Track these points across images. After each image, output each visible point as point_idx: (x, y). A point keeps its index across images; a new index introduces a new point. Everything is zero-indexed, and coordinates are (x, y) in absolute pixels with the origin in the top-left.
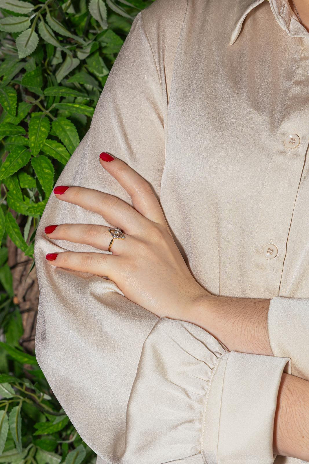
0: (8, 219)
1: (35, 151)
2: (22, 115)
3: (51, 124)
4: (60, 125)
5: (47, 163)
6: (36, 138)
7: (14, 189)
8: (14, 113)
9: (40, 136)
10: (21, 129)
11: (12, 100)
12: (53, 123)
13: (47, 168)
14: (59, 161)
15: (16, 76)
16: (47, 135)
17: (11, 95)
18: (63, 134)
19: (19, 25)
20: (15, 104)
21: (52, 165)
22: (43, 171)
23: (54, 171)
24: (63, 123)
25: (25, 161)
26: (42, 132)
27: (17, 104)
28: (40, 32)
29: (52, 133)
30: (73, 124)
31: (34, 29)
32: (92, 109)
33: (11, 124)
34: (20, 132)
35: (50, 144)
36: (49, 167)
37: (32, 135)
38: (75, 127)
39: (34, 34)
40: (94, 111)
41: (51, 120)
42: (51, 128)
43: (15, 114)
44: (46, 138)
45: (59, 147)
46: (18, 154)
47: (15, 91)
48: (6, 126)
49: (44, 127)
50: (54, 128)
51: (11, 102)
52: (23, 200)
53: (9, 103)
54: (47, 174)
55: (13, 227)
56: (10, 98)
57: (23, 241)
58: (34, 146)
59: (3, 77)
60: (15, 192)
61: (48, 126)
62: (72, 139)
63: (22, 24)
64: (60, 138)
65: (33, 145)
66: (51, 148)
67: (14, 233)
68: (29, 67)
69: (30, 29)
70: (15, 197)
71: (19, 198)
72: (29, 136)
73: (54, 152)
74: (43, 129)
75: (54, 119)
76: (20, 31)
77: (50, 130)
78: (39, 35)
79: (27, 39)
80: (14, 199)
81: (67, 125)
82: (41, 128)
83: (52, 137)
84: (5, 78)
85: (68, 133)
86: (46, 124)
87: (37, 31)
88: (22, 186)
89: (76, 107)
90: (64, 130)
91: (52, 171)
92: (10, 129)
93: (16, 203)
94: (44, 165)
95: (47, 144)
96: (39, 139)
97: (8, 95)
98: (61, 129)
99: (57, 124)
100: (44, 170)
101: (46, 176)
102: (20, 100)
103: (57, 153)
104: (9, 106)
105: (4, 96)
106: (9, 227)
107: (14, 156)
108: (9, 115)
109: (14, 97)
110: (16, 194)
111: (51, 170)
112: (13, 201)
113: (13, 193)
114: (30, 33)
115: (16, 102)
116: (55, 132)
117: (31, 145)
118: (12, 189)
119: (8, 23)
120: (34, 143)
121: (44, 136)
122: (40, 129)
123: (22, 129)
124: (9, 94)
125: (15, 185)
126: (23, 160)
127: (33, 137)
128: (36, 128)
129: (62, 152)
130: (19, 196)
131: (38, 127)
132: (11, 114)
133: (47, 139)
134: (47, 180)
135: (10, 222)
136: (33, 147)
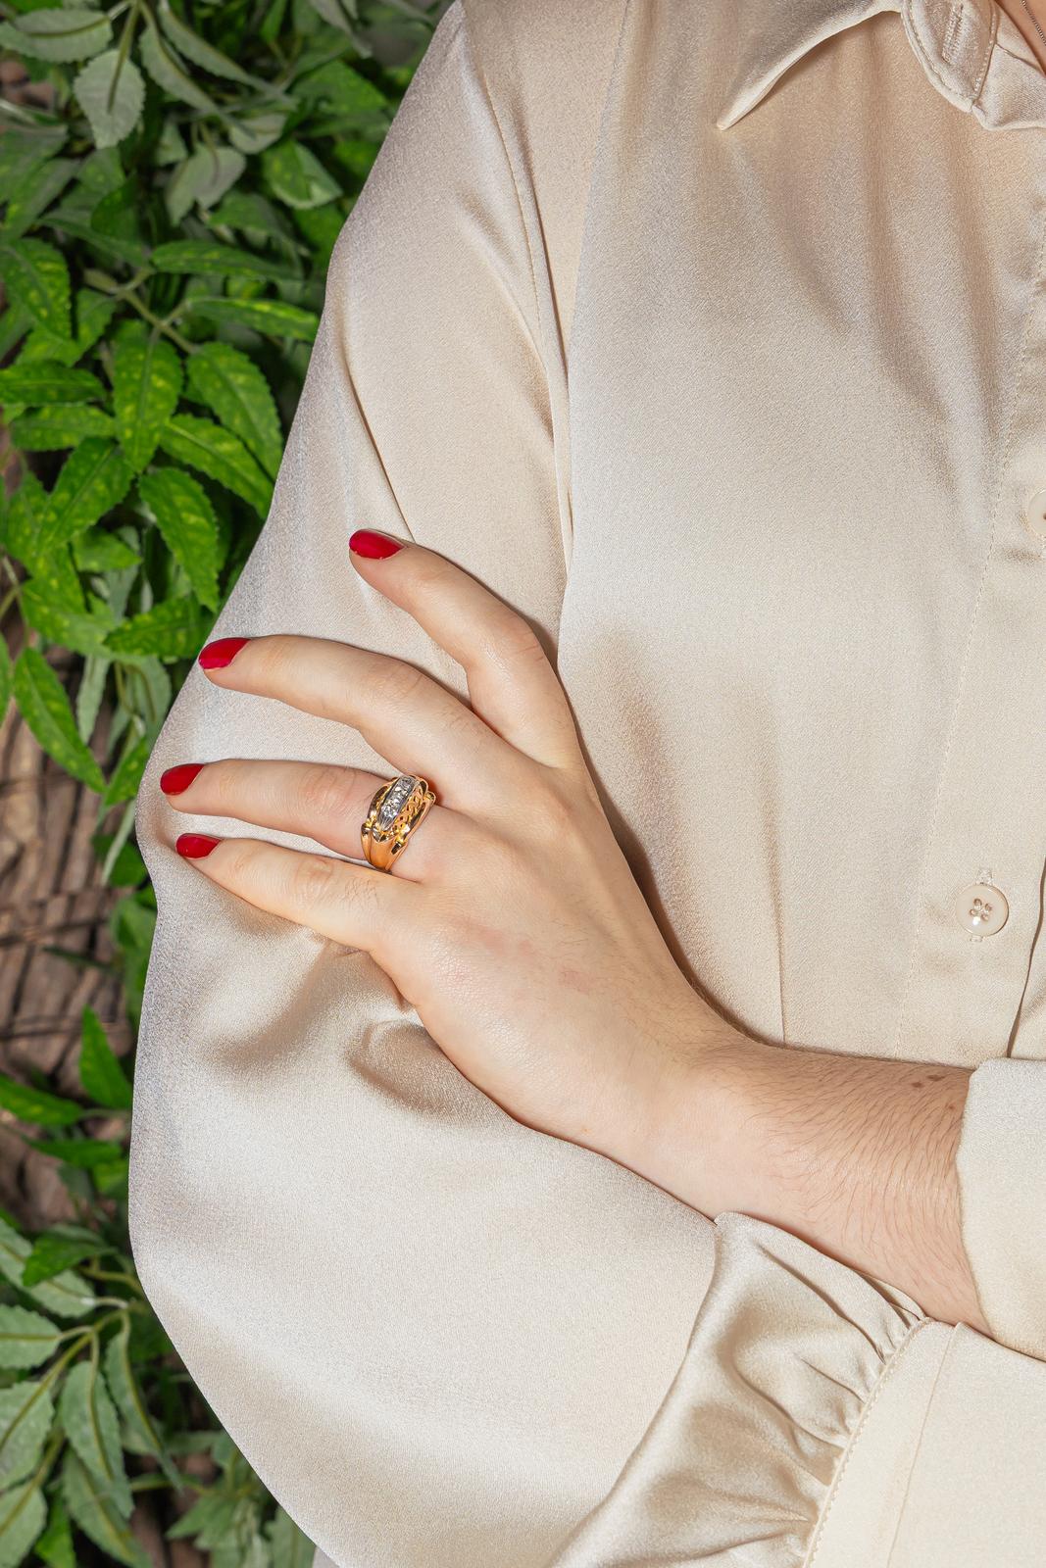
0: (25, 671)
1: (140, 454)
2: (88, 335)
3: (184, 367)
4: (213, 369)
5: (190, 493)
6: (138, 413)
7: (51, 575)
8: (64, 325)
9: (152, 406)
10: (87, 379)
11: (52, 285)
12: (191, 364)
13: (191, 511)
14: (226, 484)
15: (54, 204)
16: (175, 402)
17: (48, 266)
18: (225, 399)
19: (76, 39)
20: (64, 299)
21: (207, 501)
22: (181, 520)
23: (214, 519)
24: (222, 363)
25: (116, 487)
26: (157, 391)
27: (73, 300)
28: (146, 62)
29: (190, 395)
30: (254, 369)
31: (128, 52)
32: (311, 319)
33: (57, 365)
34: (89, 392)
35: (192, 431)
36: (197, 508)
37: (125, 402)
38: (262, 378)
39: (130, 70)
40: (317, 326)
41: (182, 354)
42: (187, 378)
43: (68, 333)
44: (172, 410)
45: (221, 439)
46: (93, 464)
47: (58, 255)
48: (45, 372)
49: (162, 374)
50: (196, 380)
51: (51, 293)
52: (83, 610)
53: (43, 295)
54: (195, 528)
55: (45, 696)
56: (46, 279)
57: (76, 741)
58: (133, 438)
59: (5, 205)
60: (54, 583)
61: (176, 374)
62: (254, 416)
63: (85, 35)
64: (217, 411)
65: (128, 434)
66: (196, 445)
67: (47, 716)
68: (101, 179)
69: (114, 54)
70: (54, 599)
71: (70, 603)
72: (116, 406)
73: (208, 458)
74: (160, 383)
75: (192, 349)
76: (80, 58)
77: (185, 387)
78: (144, 73)
79: (108, 84)
80: (48, 604)
81: (240, 371)
82: (154, 378)
83: (190, 406)
84: (13, 209)
85: (242, 396)
86: (168, 363)
87: (137, 58)
88: (81, 566)
89: (261, 313)
90: (228, 387)
91: (209, 520)
92: (59, 382)
93: (59, 617)
94: (180, 500)
95: (182, 432)
96: (148, 415)
97: (38, 269)
98: (219, 385)
99: (205, 365)
100: (184, 515)
101: (192, 536)
102: (77, 283)
103: (218, 459)
104: (46, 305)
105: (23, 270)
106: (29, 695)
107: (82, 472)
108: (49, 335)
109: (58, 274)
110: (61, 589)
111: (205, 515)
112: (45, 610)
113: (48, 587)
114: (114, 64)
115: (67, 292)
116: (199, 394)
117: (123, 434)
118: (45, 573)
119: (40, 28)
120: (133, 426)
121: (166, 406)
122: (149, 381)
123: (92, 383)
124: (39, 264)
125: (57, 562)
126: (109, 484)
127: (129, 409)
128: (137, 376)
129: (231, 455)
130: (71, 596)
131: (143, 374)
132: (55, 332)
133: (174, 415)
134: (196, 551)
135: (35, 677)
136: (131, 441)
